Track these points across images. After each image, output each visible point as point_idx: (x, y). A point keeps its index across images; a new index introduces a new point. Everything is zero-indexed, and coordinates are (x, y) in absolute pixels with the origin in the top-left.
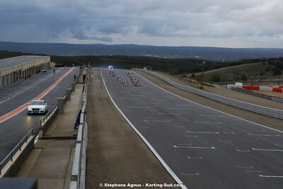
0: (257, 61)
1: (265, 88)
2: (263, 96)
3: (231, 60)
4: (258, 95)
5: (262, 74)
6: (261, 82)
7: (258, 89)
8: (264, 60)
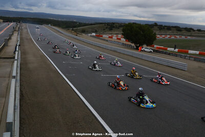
0: (101, 23)
1: (105, 36)
2: (104, 40)
3: (90, 23)
4: (102, 39)
5: (104, 30)
6: (104, 33)
7: (102, 36)
8: (105, 23)
